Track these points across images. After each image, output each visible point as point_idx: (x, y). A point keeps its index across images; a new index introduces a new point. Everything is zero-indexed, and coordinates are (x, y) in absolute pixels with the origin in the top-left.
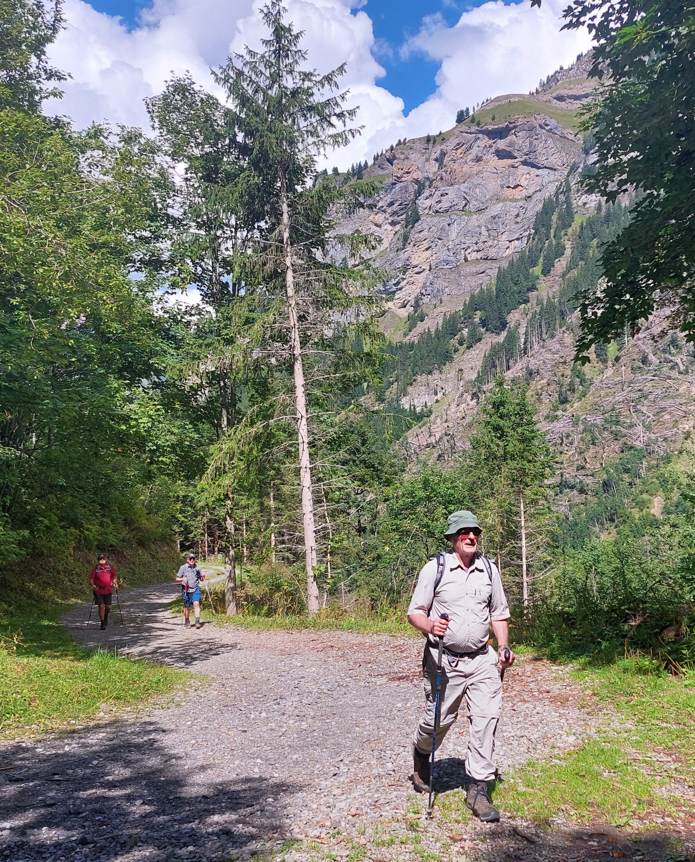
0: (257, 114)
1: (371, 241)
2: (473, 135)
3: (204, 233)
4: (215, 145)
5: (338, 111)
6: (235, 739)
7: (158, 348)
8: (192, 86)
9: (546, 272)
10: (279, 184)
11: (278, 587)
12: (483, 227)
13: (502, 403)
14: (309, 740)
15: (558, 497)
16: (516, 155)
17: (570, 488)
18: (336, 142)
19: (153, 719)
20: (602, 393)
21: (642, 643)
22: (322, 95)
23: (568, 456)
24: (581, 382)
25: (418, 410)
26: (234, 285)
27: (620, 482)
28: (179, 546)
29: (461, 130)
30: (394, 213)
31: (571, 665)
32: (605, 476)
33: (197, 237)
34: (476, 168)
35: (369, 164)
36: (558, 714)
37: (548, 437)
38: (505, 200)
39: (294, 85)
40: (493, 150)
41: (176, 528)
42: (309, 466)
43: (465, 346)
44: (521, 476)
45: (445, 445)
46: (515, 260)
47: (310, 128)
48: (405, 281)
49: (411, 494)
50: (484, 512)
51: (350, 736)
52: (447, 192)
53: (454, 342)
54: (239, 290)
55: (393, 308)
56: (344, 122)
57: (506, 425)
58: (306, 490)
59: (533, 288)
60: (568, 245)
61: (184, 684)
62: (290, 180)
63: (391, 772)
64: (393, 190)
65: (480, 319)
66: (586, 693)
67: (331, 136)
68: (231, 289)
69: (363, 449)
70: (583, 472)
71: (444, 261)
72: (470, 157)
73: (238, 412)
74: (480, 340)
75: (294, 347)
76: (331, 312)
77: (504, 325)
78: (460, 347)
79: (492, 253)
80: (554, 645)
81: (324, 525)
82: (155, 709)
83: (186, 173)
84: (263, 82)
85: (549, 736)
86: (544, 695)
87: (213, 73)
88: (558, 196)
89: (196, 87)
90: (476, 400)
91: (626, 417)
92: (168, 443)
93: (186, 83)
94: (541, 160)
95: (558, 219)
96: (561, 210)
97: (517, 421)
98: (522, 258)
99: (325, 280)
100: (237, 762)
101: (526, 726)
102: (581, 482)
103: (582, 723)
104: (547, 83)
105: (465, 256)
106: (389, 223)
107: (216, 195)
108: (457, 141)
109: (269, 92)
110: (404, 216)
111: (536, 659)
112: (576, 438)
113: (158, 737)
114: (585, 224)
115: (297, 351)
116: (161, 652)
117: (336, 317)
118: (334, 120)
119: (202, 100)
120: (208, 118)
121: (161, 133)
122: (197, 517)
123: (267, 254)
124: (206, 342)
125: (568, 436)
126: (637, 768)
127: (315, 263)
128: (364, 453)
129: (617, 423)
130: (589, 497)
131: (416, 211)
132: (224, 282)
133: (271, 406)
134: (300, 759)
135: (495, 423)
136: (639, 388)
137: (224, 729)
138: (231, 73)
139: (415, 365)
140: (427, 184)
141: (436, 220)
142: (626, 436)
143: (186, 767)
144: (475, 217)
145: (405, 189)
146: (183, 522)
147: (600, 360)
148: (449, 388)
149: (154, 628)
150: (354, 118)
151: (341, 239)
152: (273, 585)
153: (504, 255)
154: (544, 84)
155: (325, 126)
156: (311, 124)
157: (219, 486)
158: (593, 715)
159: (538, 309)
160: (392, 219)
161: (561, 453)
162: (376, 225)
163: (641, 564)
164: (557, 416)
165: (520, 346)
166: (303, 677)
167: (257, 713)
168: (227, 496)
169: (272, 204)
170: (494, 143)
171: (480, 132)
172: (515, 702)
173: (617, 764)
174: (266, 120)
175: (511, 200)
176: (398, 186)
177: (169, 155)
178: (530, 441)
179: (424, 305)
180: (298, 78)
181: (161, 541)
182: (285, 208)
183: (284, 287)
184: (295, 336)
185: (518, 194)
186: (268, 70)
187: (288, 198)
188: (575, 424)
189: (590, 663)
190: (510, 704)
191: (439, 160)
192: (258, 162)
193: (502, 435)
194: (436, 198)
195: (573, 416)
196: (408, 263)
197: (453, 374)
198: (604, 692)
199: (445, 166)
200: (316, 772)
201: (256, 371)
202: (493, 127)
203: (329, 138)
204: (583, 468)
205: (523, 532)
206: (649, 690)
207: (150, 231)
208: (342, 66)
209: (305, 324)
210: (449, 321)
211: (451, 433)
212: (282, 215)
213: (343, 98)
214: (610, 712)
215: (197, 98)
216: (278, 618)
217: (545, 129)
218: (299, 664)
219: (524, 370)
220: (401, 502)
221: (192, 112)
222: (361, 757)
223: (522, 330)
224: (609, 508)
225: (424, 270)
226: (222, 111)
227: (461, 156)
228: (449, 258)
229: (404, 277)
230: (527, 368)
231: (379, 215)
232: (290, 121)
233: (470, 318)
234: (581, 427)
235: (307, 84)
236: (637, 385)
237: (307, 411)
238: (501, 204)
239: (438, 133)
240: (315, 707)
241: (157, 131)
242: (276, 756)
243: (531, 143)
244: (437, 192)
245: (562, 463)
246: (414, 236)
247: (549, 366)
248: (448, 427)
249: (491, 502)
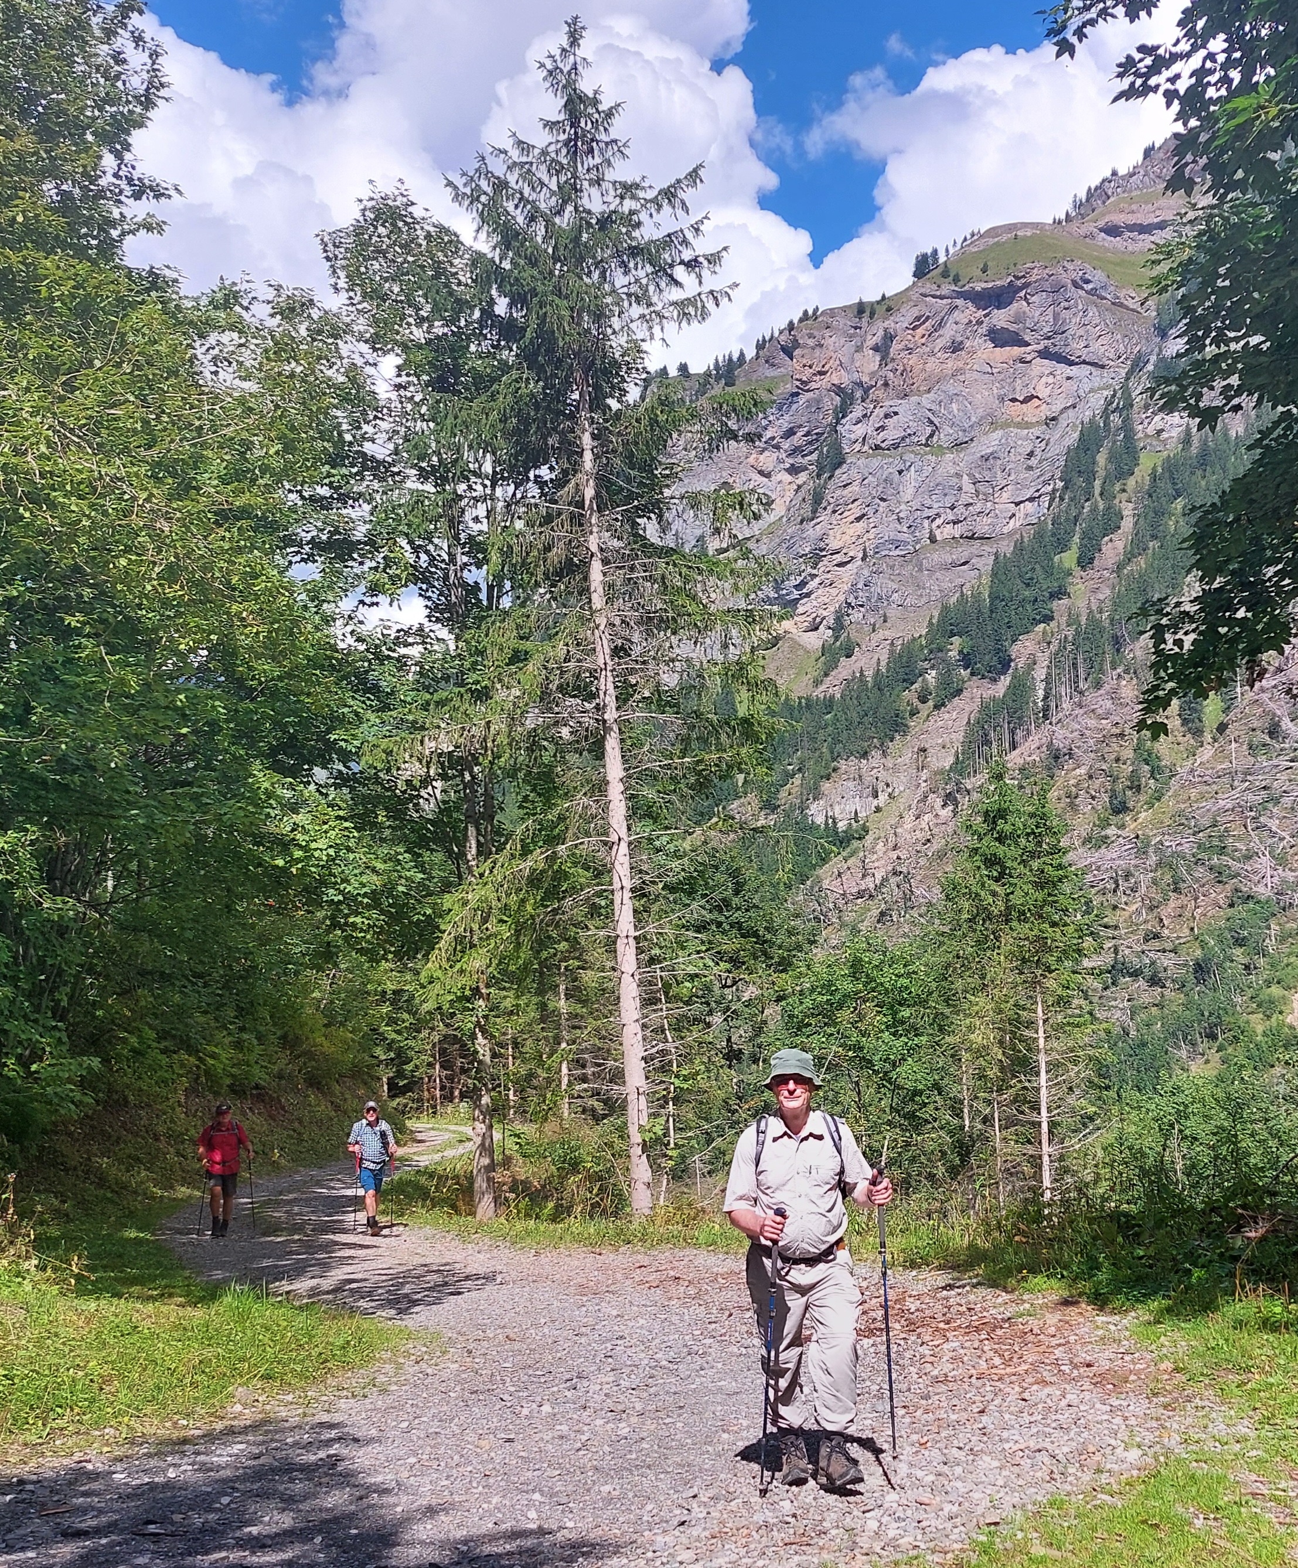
0: (533, 262)
1: (750, 505)
2: (945, 301)
3: (433, 490)
4: (454, 320)
5: (687, 255)
6: (493, 1454)
7: (346, 710)
8: (410, 209)
9: (1085, 561)
10: (576, 396)
11: (575, 1166)
12: (965, 477)
13: (1002, 814)
14: (634, 1456)
15: (1108, 993)
16: (1027, 338)
17: (1131, 975)
18: (685, 314)
19: (337, 1418)
20: (1194, 793)
21: (1268, 1273)
22: (657, 225)
23: (1127, 914)
24: (1152, 772)
25: (842, 826)
26: (490, 588)
27: (1228, 964)
28: (386, 1087)
29: (923, 291)
30: (795, 451)
31: (1133, 1314)
32: (1199, 952)
33: (419, 498)
34: (951, 365)
35: (748, 358)
36: (1108, 1408)
37: (1089, 877)
38: (1006, 425)
39: (605, 207)
40: (983, 329)
41: (379, 1052)
42: (633, 933)
43: (931, 703)
44: (1037, 952)
45: (893, 891)
46: (1026, 540)
47: (634, 289)
48: (817, 580)
49: (828, 987)
50: (968, 1021)
51: (710, 1449)
52: (896, 409)
53: (910, 695)
54: (499, 597)
55: (794, 631)
56: (699, 276)
57: (1009, 855)
58: (626, 979)
59: (1060, 593)
60: (1128, 509)
61: (394, 1350)
62: (597, 387)
63: (789, 1519)
64: (794, 407)
65: (960, 652)
66: (1163, 1366)
67: (674, 304)
68: (483, 596)
69: (736, 901)
70: (1156, 944)
71: (892, 541)
72: (940, 343)
73: (498, 832)
74: (959, 692)
75: (605, 705)
76: (674, 640)
77: (1005, 664)
78: (921, 706)
79: (982, 526)
80: (1102, 1276)
81: (661, 1046)
82: (340, 1397)
83: (399, 375)
84: (545, 202)
85: (1091, 1449)
86: (1082, 1370)
87: (449, 184)
88: (1108, 417)
89: (417, 212)
90: (951, 808)
91: (1239, 838)
92: (364, 890)
93: (398, 203)
94: (1076, 349)
95: (1109, 460)
96: (1115, 442)
97: (1031, 846)
98: (1039, 536)
99: (663, 577)
100: (495, 1500)
101: (1047, 1430)
102: (1153, 963)
103: (1154, 1424)
104: (1088, 200)
105: (931, 531)
106: (786, 470)
107: (456, 418)
108: (915, 312)
109: (557, 220)
110: (814, 456)
111: (1066, 1303)
112: (1144, 879)
113: (345, 1452)
114: (1160, 470)
115: (611, 715)
116: (351, 1290)
117: (684, 649)
118: (680, 272)
119: (428, 236)
120: (439, 271)
121: (351, 298)
122: (419, 1032)
123: (552, 529)
124: (436, 697)
125: (1127, 876)
126: (1258, 1511)
127: (644, 546)
128: (738, 909)
129: (1222, 850)
130: (1167, 992)
131: (836, 447)
132: (471, 582)
133: (562, 818)
134: (617, 1493)
135: (988, 852)
136: (1264, 784)
137: (470, 1437)
138: (484, 184)
139: (836, 741)
140: (859, 394)
141: (876, 462)
142: (1239, 875)
143: (399, 1509)
144: (949, 456)
145: (816, 405)
146: (393, 1041)
147: (1190, 729)
148: (900, 784)
149: (338, 1243)
150: (717, 269)
151: (694, 501)
152: (564, 1162)
153: (1005, 530)
154: (1081, 204)
155: (663, 285)
156: (637, 281)
157: (462, 971)
158: (1174, 1410)
159: (1070, 633)
160: (791, 461)
161: (1115, 907)
162: (761, 473)
163: (1267, 1120)
164: (1107, 837)
165: (1035, 703)
166: (622, 1338)
167: (534, 1406)
168: (476, 991)
169: (562, 433)
170: (985, 316)
171: (960, 295)
172: (1025, 1385)
173: (1221, 1503)
174: (551, 273)
175: (1019, 425)
176: (803, 399)
177: (366, 342)
178: (1055, 885)
179: (853, 626)
180: (612, 193)
181: (353, 1077)
182: (587, 440)
183: (585, 591)
184: (607, 685)
185: (1031, 412)
186: (555, 178)
187: (593, 423)
188: (1142, 852)
189: (1169, 1310)
190: (1017, 1389)
191: (882, 349)
192: (536, 354)
193: (1002, 875)
194: (875, 421)
195: (1137, 837)
196: (822, 545)
197: (908, 757)
198: (1197, 1365)
199: (893, 360)
200: (645, 1518)
201: (533, 751)
202: (984, 285)
203: (671, 308)
204: (1156, 936)
205: (1043, 1059)
206: (1282, 1362)
207: (330, 485)
208: (695, 171)
209: (626, 663)
210: (900, 656)
211: (904, 870)
212: (581, 454)
213: (697, 230)
214: (1207, 1403)
215: (419, 232)
216: (574, 1224)
217: (1082, 288)
218: (615, 1313)
219: (1044, 749)
220: (808, 1003)
221: (410, 259)
222: (731, 1490)
223: (1040, 673)
224: (1206, 1014)
225: (853, 558)
226: (467, 256)
227: (923, 340)
228: (901, 537)
229: (815, 572)
230: (1050, 744)
231: (767, 453)
232: (596, 275)
233: (940, 650)
234: (1153, 859)
235: (628, 205)
236: (1260, 777)
237: (629, 829)
238: (999, 433)
239: (879, 298)
240: (645, 1394)
241: (344, 295)
242: (570, 1488)
243: (1056, 316)
244: (877, 410)
245: (1116, 927)
246: (833, 494)
247: (1091, 742)
248: (898, 858)
249: (981, 1001)
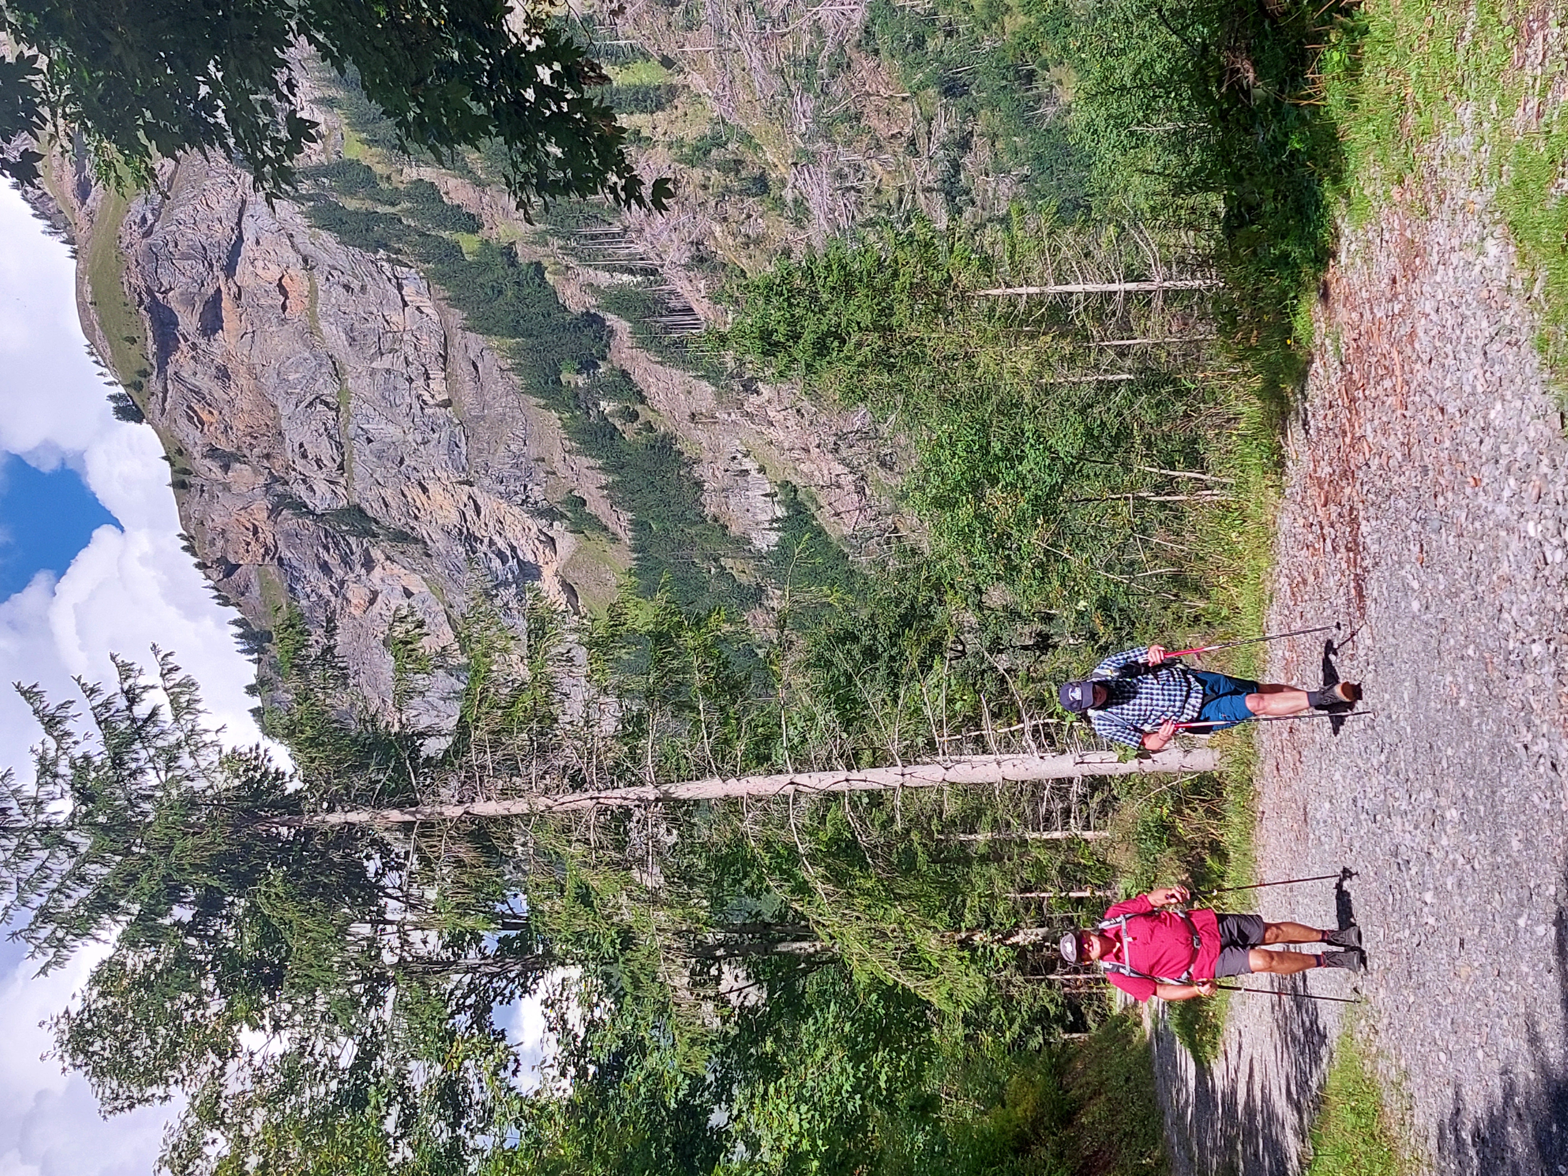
0: (132, 879)
1: (407, 632)
2: (170, 387)
3: (393, 990)
4: (200, 966)
5: (121, 702)
6: (1476, 964)
7: (642, 1090)
8: (73, 1015)
9: (472, 224)
10: (284, 830)
11: (1165, 828)
12: (374, 365)
13: (766, 335)
14: (1482, 808)
15: (978, 200)
16: (211, 291)
17: (957, 172)
18: (187, 707)
19: (1433, 1131)
20: (743, 97)
21: (1294, 62)
22: (87, 736)
23: (886, 177)
24: (719, 146)
25: (781, 512)
26: (505, 926)
27: (946, 56)
28: (1075, 1035)
29: (158, 413)
30: (346, 561)
31: (1339, 221)
32: (931, 91)
33: (401, 1006)
34: (243, 380)
35: (239, 616)
36: (1441, 267)
37: (843, 222)
38: (313, 317)
39: (67, 796)
40: (202, 342)
41: (1035, 1042)
42: (899, 769)
43: (639, 408)
44: (927, 295)
45: (858, 453)
46: (447, 294)
47: (161, 765)
48: (496, 538)
49: (966, 535)
50: (1007, 376)
51: (1476, 722)
52: (297, 445)
53: (629, 432)
54: (515, 917)
55: (555, 566)
56: (146, 688)
57: (814, 327)
58: (951, 776)
59: (509, 253)
60: (412, 173)
61: (1364, 1055)
62: (274, 805)
63: (1552, 648)
64: (295, 563)
65: (579, 372)
66: (1397, 198)
67: (177, 720)
68: (513, 933)
69: (865, 640)
70: (922, 142)
71: (450, 451)
72: (219, 393)
73: (782, 917)
74: (625, 374)
75: (640, 799)
76: (563, 719)
77: (592, 320)
78: (641, 419)
79: (431, 345)
80: (1296, 253)
81: (1028, 736)
82: (1412, 1124)
83: (263, 1028)
84: (63, 863)
85: (1485, 294)
86: (1399, 290)
87: (43, 971)
88: (303, 197)
89: (76, 1007)
90: (760, 384)
91: (797, 43)
92: (849, 1069)
93: (66, 1028)
94: (222, 233)
95: (353, 194)
96: (332, 189)
97: (804, 301)
98: (442, 278)
99: (492, 732)
100: (1525, 969)
101: (1463, 341)
102: (944, 146)
103: (1459, 217)
104: (48, 218)
105: (438, 405)
106: (368, 573)
107: (311, 966)
108: (183, 422)
109: (83, 850)
110: (352, 540)
111: (1325, 296)
112: (845, 157)
113: (1469, 1125)
114: (364, 135)
115: (650, 792)
116: (1298, 1093)
117: (574, 709)
118: (141, 710)
119: (103, 995)
120: (144, 983)
121: (176, 1082)
122: (1012, 998)
123: (438, 858)
124: (629, 989)
125: (840, 176)
126: (1557, 112)
127: (456, 753)
128: (874, 638)
129: (811, 63)
130: (978, 129)
131: (341, 514)
132: (497, 945)
133: (768, 845)
134: (1520, 833)
135: (810, 353)
136: (733, 13)
137: (1456, 986)
138: (44, 933)
139: (682, 518)
140: (279, 488)
141: (358, 469)
142: (840, 42)
143: (1532, 1076)
144: (350, 383)
145: (292, 537)
146: (1022, 1027)
147: (669, 101)
148: (732, 444)
149: (1247, 1103)
150: (136, 667)
151: (404, 696)
152: (1161, 839)
153: (436, 318)
154: (53, 226)
155: (156, 730)
156: (151, 760)
157: (941, 960)
158: (1444, 192)
159: (557, 242)
160: (358, 568)
161: (878, 191)
162: (372, 602)
163: (1127, 21)
164: (795, 201)
165: (639, 284)
166: (1355, 801)
167: (1426, 909)
168: (964, 944)
169: (327, 846)
170: (186, 340)
171: (162, 369)
172: (1414, 357)
173: (1546, 157)
174: (144, 858)
175: (314, 302)
176: (286, 554)
177: (225, 1064)
178: (850, 274)
179: (549, 497)
180: (50, 788)
181: (1061, 1075)
182: (336, 818)
183: (508, 820)
184: (615, 797)
185: (298, 285)
186: (34, 853)
187: (315, 811)
188: (813, 158)
189: (1336, 181)
190: (1418, 366)
191: (226, 461)
192: (235, 874)
193: (837, 336)
194: (311, 470)
195: (795, 164)
196: (455, 532)
197: (700, 434)
198: (1396, 160)
199: (239, 448)
200: (1548, 807)
201: (692, 879)
202: (150, 342)
203: (182, 722)
204: (912, 142)
205: (1053, 289)
206: (1394, 58)
207: (388, 1105)
208: (23, 693)
209: (591, 775)
210: (584, 442)
211: (833, 439)
212: (352, 825)
213: (93, 691)
214: (1438, 153)
215: (100, 1006)
216: (1229, 838)
217: (152, 225)
218: (1327, 805)
219: (691, 274)
220: (983, 558)
221: (130, 1014)
222: (1520, 705)
223: (603, 278)
224: (1004, 83)
225: (470, 497)
226: (124, 951)
227: (215, 412)
228: (444, 441)
229: (486, 540)
230: (687, 267)
231: (349, 595)
232: (147, 806)
233: (577, 395)
234: (821, 145)
235: (63, 768)
236: (725, 17)
237: (780, 772)
238: (323, 324)
239: (167, 463)
240: (1417, 785)
241: (174, 1090)
242: (1513, 882)
243: (185, 257)
244: (298, 468)
245: (901, 190)
246: (396, 519)
247: (683, 218)
248: (818, 446)
249: (985, 358)
